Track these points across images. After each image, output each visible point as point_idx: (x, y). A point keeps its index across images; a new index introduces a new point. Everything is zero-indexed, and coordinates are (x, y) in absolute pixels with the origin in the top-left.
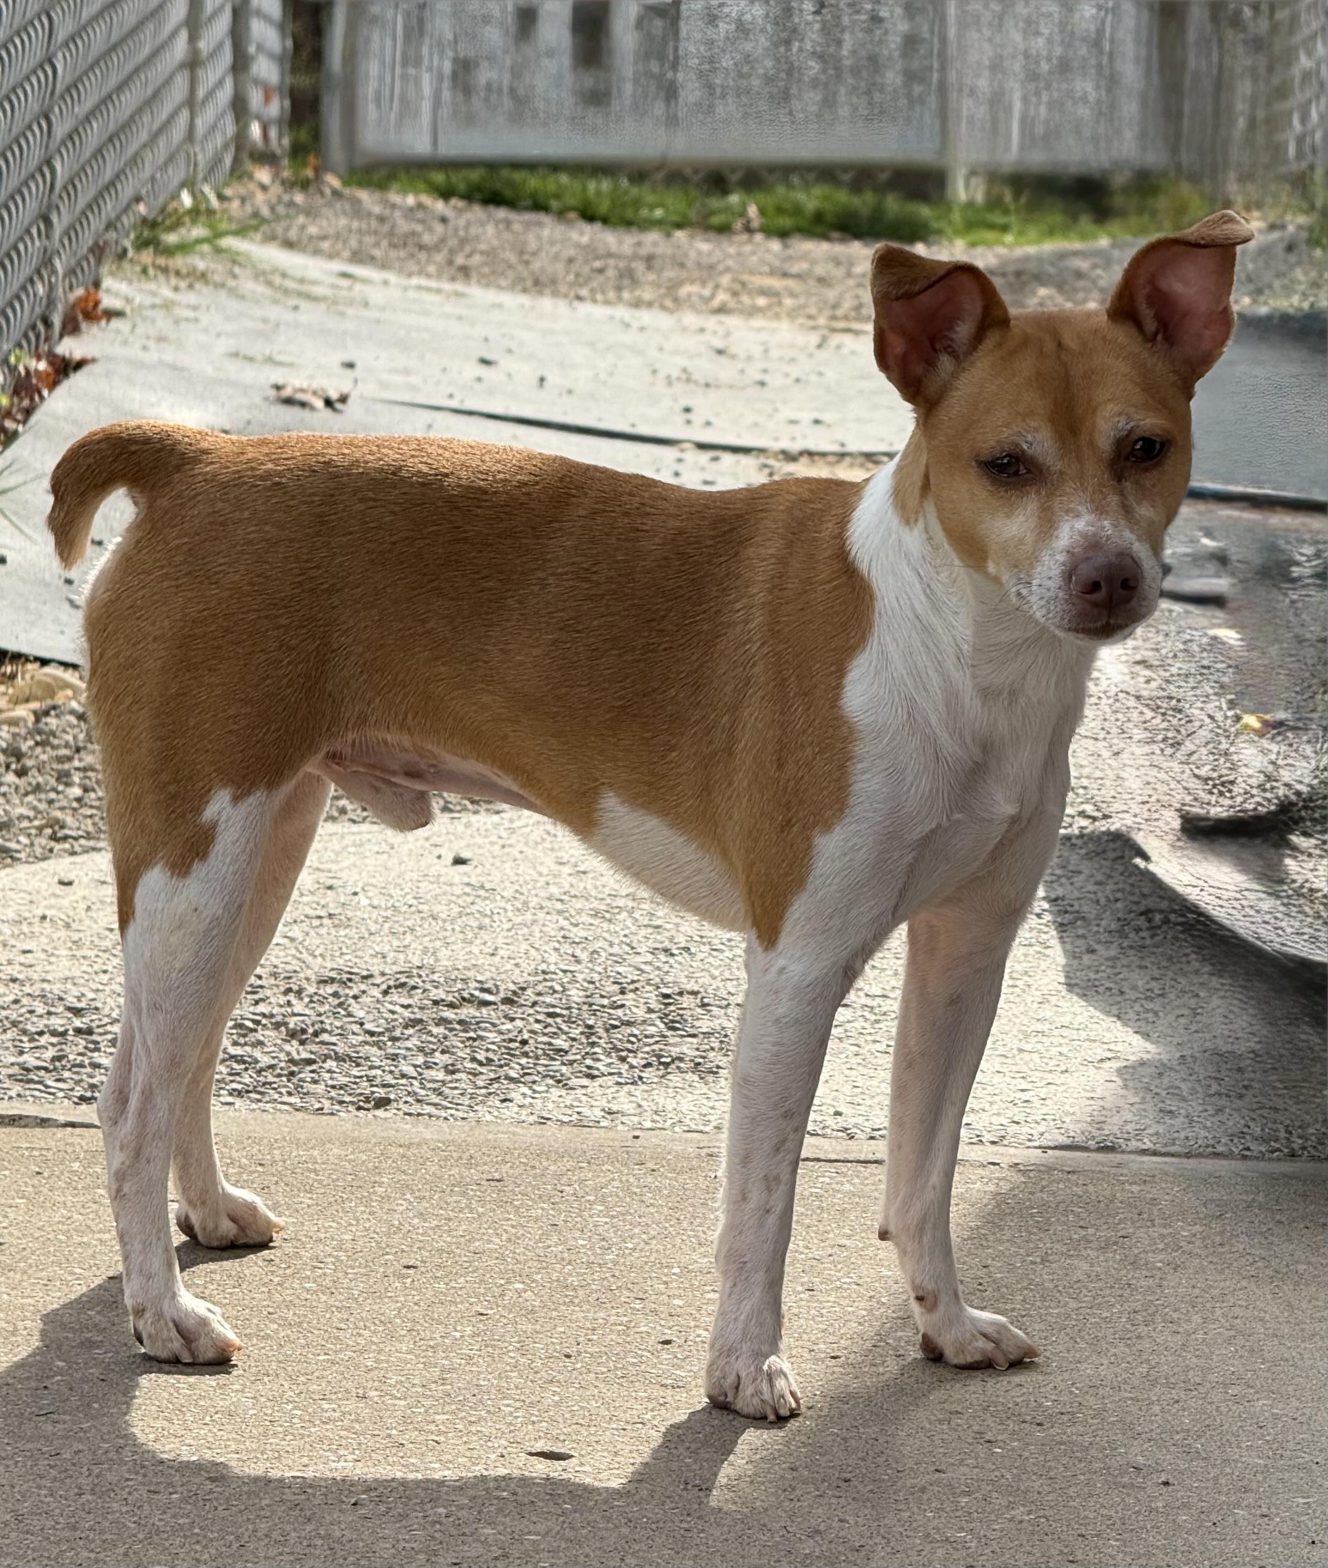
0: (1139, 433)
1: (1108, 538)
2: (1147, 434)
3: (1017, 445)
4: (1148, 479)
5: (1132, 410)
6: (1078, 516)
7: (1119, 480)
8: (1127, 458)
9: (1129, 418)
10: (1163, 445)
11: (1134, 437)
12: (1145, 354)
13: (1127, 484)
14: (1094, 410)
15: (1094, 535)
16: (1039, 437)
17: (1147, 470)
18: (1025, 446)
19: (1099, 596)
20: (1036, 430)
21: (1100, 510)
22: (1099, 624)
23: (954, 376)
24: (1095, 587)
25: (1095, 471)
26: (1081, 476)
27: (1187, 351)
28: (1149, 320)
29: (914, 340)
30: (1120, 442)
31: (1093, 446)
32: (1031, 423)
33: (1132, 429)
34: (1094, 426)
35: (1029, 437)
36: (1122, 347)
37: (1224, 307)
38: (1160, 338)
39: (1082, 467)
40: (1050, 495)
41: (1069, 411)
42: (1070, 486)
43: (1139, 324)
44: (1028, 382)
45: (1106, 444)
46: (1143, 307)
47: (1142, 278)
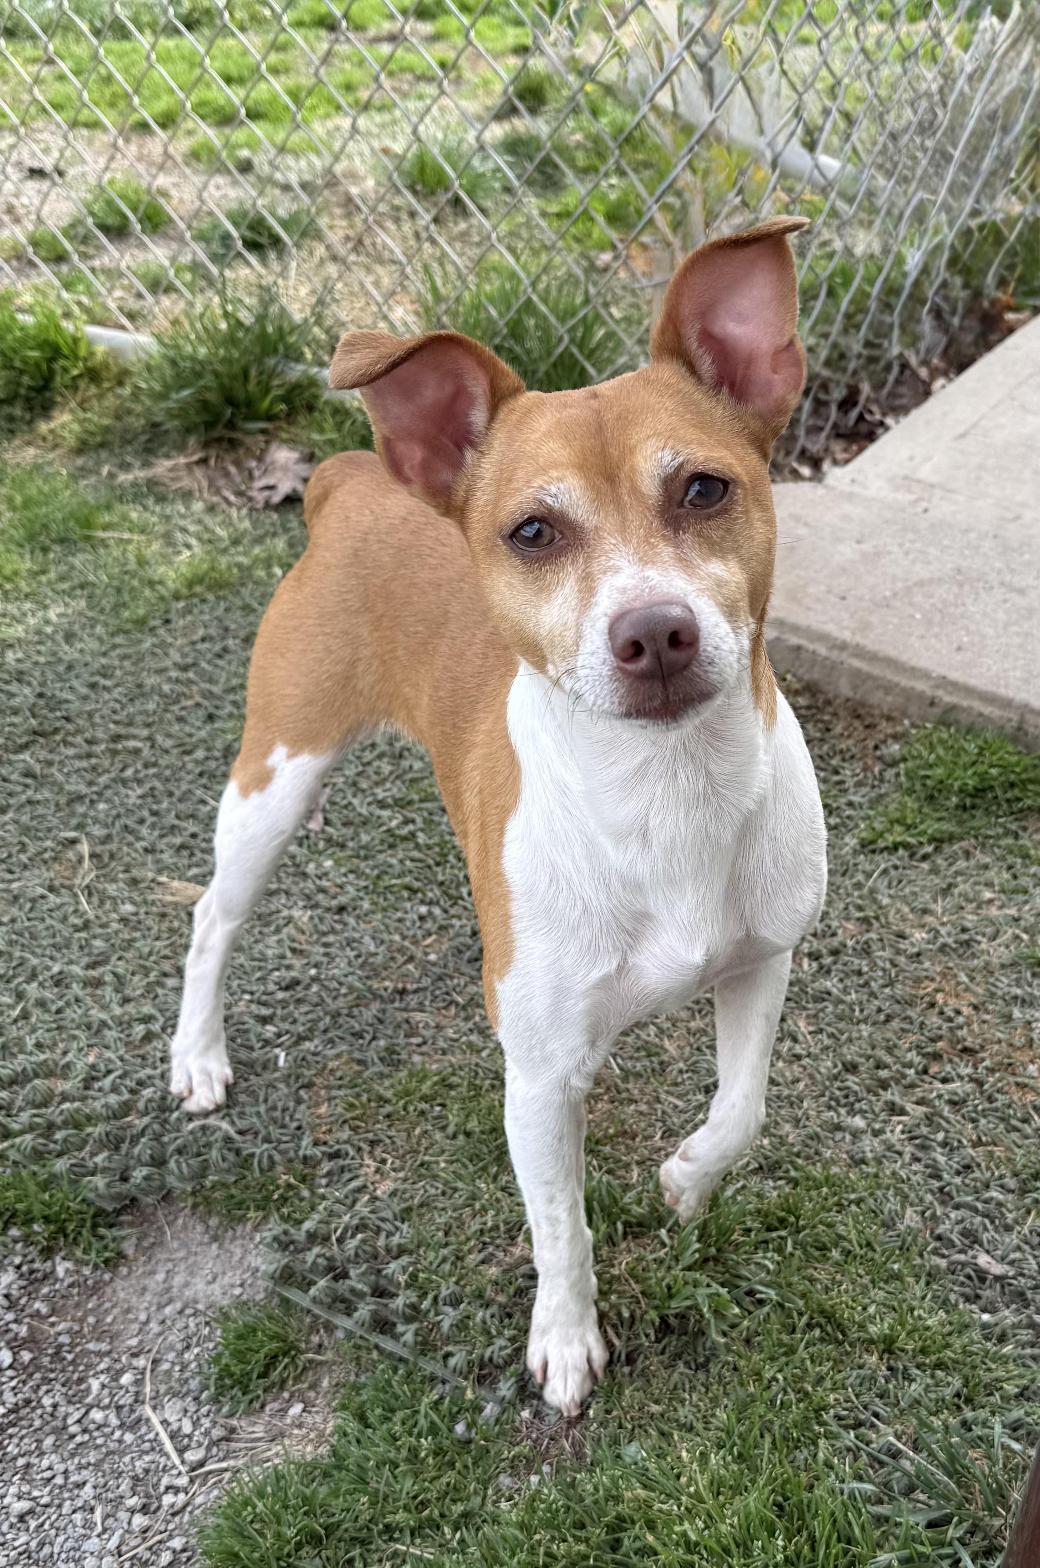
0: (690, 469)
1: (653, 588)
3: (541, 502)
5: (680, 445)
6: (622, 570)
7: (675, 530)
8: (680, 505)
9: (677, 453)
10: (727, 486)
11: (685, 474)
13: (686, 536)
14: (634, 450)
15: (637, 588)
16: (565, 488)
17: (709, 518)
18: (549, 500)
19: (643, 663)
20: (560, 480)
21: (645, 559)
22: (656, 702)
24: (637, 650)
25: (641, 521)
26: (623, 529)
27: (759, 404)
28: (706, 365)
29: (432, 446)
30: (667, 481)
31: (635, 490)
32: (554, 474)
33: (681, 466)
34: (633, 469)
35: (554, 490)
36: (668, 386)
37: (786, 339)
38: (725, 389)
39: (624, 519)
40: (589, 559)
41: (604, 454)
42: (610, 541)
43: (692, 368)
44: (548, 434)
45: (651, 487)
46: (695, 346)
47: (687, 309)
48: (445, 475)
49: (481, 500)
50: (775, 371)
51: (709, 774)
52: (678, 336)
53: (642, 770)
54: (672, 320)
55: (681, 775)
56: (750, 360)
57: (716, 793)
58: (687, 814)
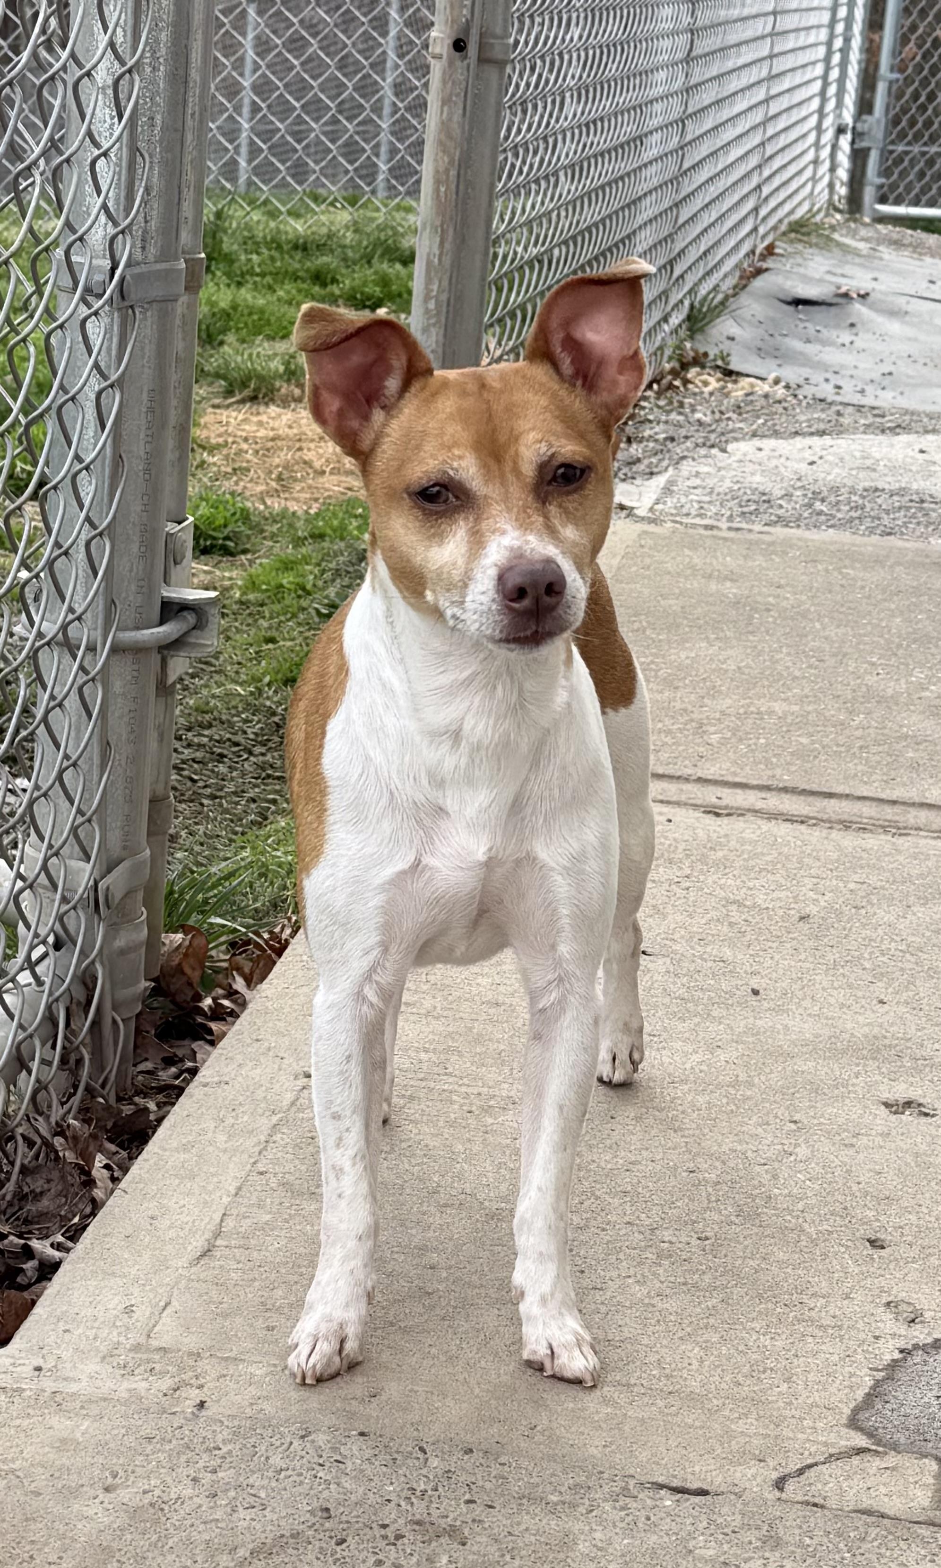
0: (560, 460)
1: (532, 550)
2: (568, 461)
3: (445, 472)
4: (572, 502)
5: (552, 439)
6: (504, 533)
7: (544, 503)
8: (549, 483)
9: (550, 446)
10: (583, 471)
11: (555, 463)
12: (563, 393)
13: (553, 509)
14: (517, 439)
15: (520, 548)
16: (464, 464)
17: (569, 493)
18: (451, 473)
19: (526, 603)
20: (460, 458)
21: (524, 525)
22: (529, 633)
23: (385, 425)
24: (520, 593)
25: (519, 494)
26: (506, 499)
27: (605, 397)
28: (567, 365)
29: (348, 397)
30: (542, 467)
31: (517, 472)
32: (456, 452)
33: (553, 455)
34: (517, 454)
35: (455, 464)
36: (541, 384)
37: (631, 352)
38: (579, 383)
39: (507, 491)
40: (478, 520)
41: (493, 441)
42: (496, 509)
43: (555, 366)
44: (451, 417)
45: (529, 470)
46: (559, 350)
47: (554, 323)
48: (355, 424)
49: (387, 451)
50: (620, 373)
51: (521, 691)
52: (547, 342)
53: (468, 682)
54: (543, 332)
55: (500, 688)
56: (601, 363)
57: (522, 707)
58: (495, 725)
